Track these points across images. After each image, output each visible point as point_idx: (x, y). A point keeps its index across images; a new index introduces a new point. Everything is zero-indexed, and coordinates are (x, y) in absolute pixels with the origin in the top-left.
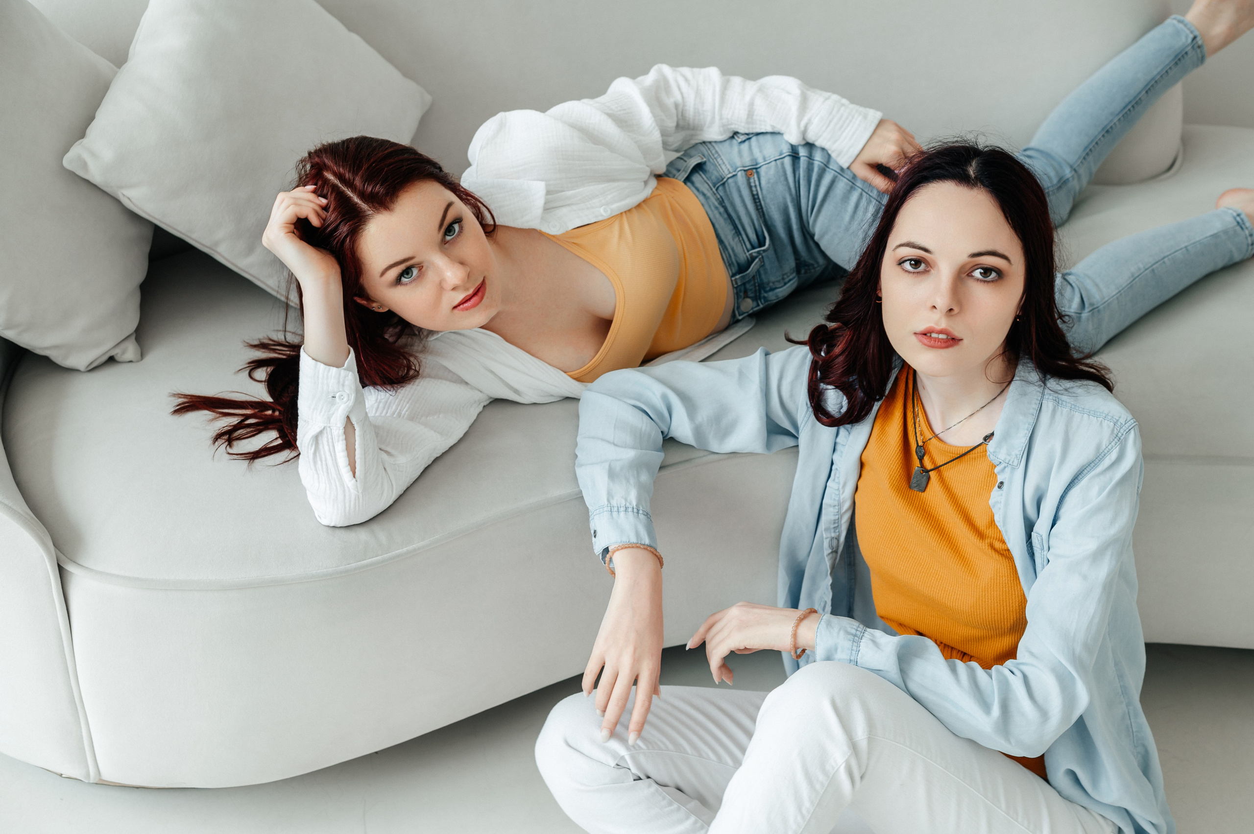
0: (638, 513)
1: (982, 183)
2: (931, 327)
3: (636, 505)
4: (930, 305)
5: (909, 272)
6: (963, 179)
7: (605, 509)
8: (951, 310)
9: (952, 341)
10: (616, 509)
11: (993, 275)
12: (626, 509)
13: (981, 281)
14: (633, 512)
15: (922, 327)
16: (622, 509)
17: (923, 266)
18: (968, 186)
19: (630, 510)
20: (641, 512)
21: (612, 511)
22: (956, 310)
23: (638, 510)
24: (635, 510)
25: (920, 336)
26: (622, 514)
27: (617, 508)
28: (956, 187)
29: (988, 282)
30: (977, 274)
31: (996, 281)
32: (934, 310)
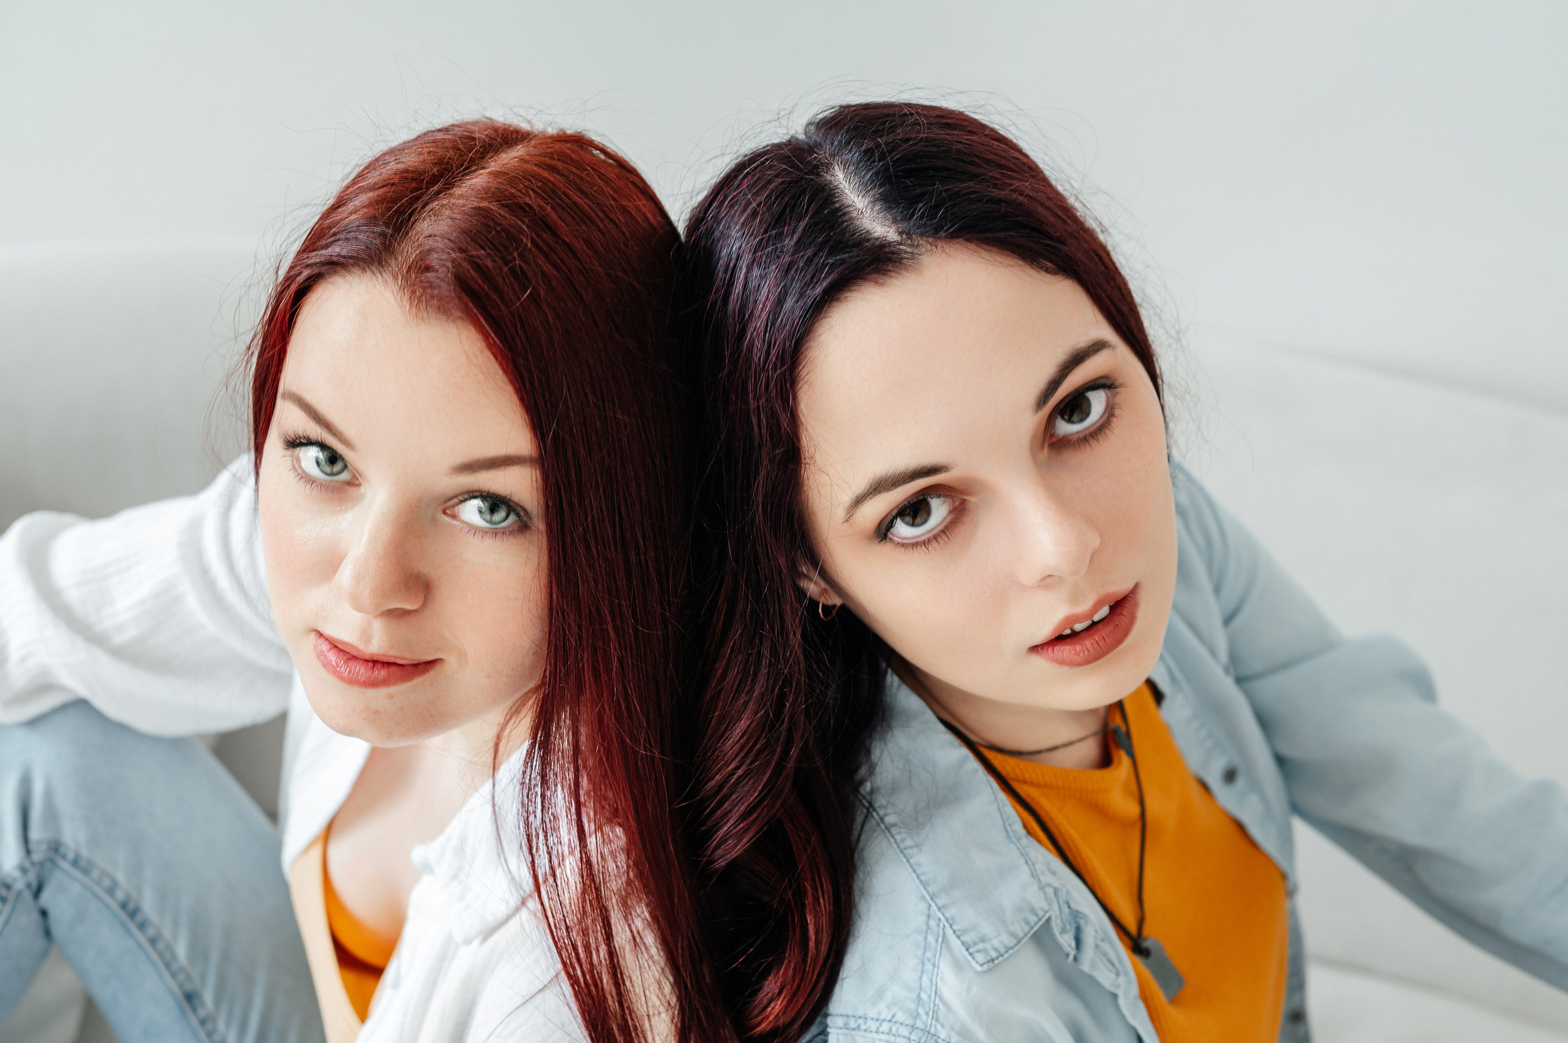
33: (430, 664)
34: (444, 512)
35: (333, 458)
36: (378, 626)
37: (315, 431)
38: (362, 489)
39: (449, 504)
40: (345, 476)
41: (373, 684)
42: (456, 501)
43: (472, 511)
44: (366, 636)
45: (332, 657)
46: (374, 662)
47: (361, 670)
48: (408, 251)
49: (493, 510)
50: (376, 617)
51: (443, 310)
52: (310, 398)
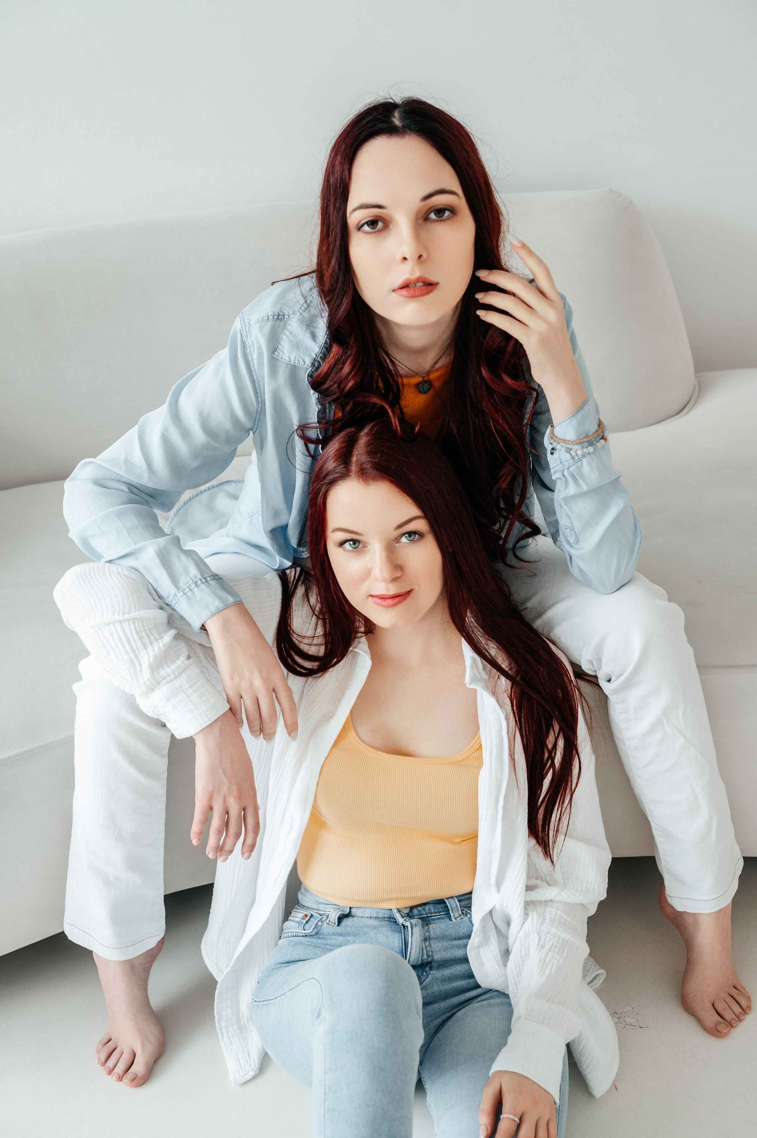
0: (207, 581)
1: (411, 130)
2: (408, 279)
3: (201, 576)
4: (399, 257)
5: (370, 233)
6: (392, 131)
7: (179, 595)
8: (420, 256)
9: (429, 286)
10: (187, 590)
11: (447, 213)
12: (196, 584)
13: (437, 221)
14: (203, 583)
15: (399, 281)
16: (193, 586)
17: (380, 224)
18: (398, 136)
19: (199, 582)
20: (208, 579)
21: (185, 593)
22: (425, 256)
23: (205, 579)
24: (204, 580)
25: (399, 290)
26: (196, 590)
27: (187, 588)
28: (389, 140)
29: (445, 220)
30: (433, 216)
31: (452, 217)
32: (406, 262)
33: (409, 592)
34: (396, 543)
35: (355, 542)
36: (391, 586)
37: (349, 536)
38: (369, 548)
39: (397, 539)
40: (361, 546)
41: (395, 605)
42: (399, 538)
43: (404, 540)
44: (388, 589)
45: (380, 601)
46: (394, 597)
47: (390, 602)
48: (354, 468)
49: (410, 536)
50: (389, 583)
51: (374, 479)
52: (343, 527)
